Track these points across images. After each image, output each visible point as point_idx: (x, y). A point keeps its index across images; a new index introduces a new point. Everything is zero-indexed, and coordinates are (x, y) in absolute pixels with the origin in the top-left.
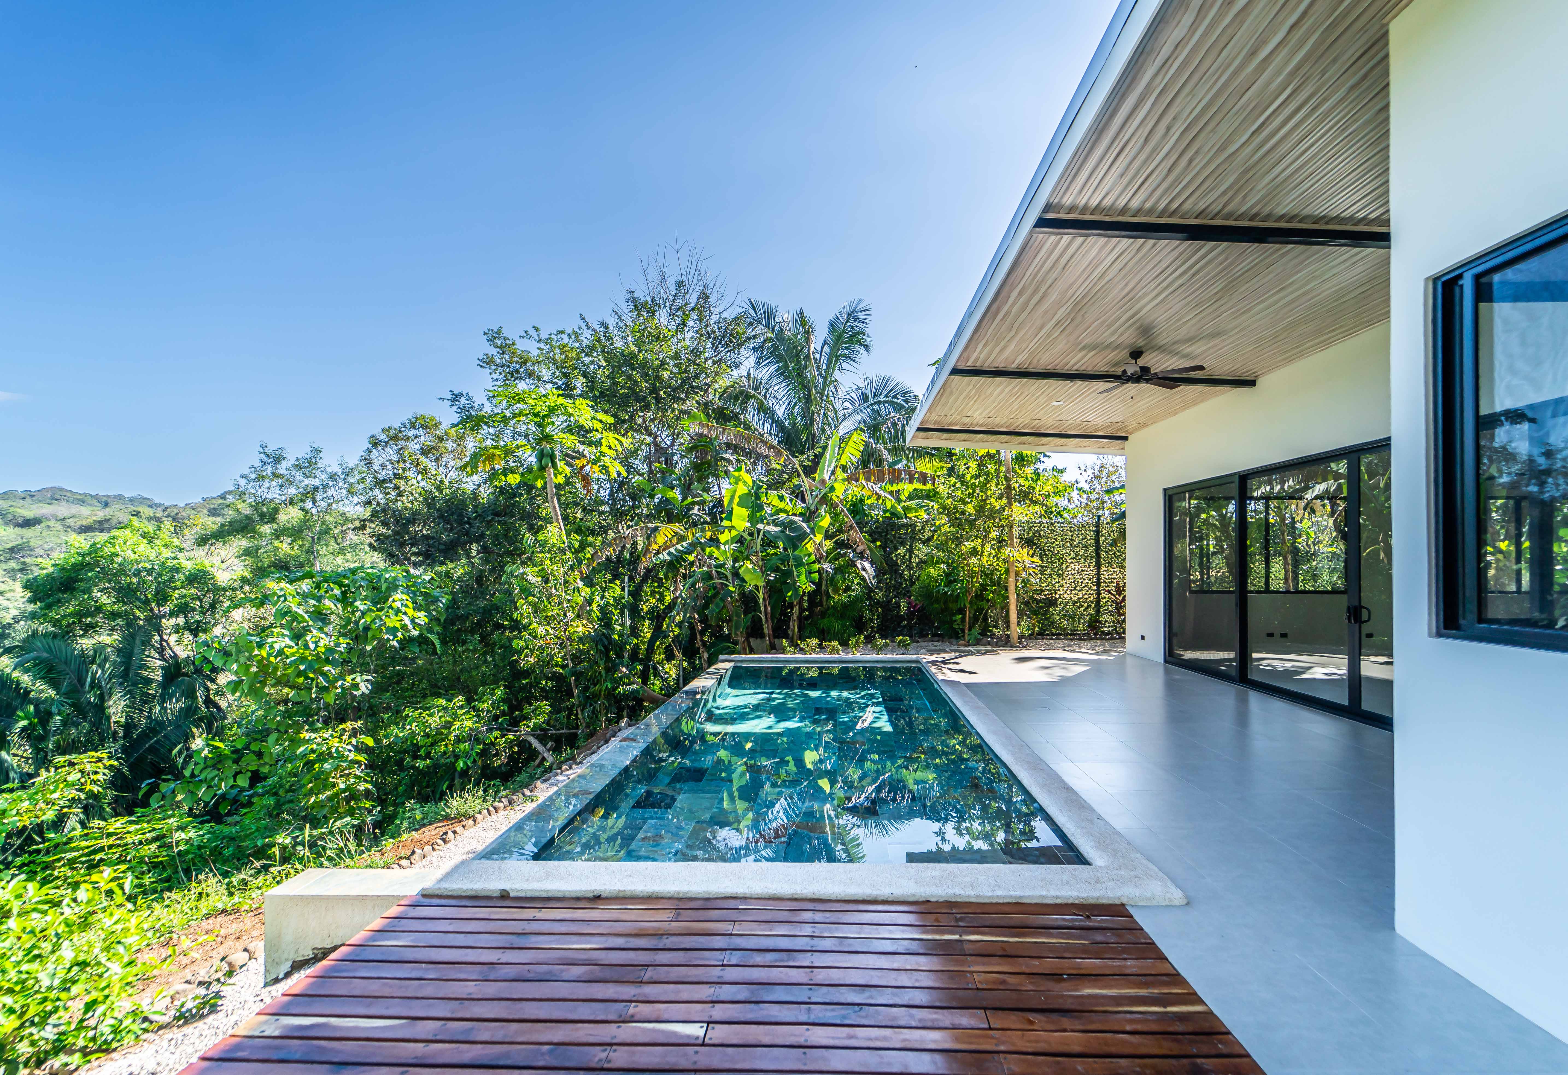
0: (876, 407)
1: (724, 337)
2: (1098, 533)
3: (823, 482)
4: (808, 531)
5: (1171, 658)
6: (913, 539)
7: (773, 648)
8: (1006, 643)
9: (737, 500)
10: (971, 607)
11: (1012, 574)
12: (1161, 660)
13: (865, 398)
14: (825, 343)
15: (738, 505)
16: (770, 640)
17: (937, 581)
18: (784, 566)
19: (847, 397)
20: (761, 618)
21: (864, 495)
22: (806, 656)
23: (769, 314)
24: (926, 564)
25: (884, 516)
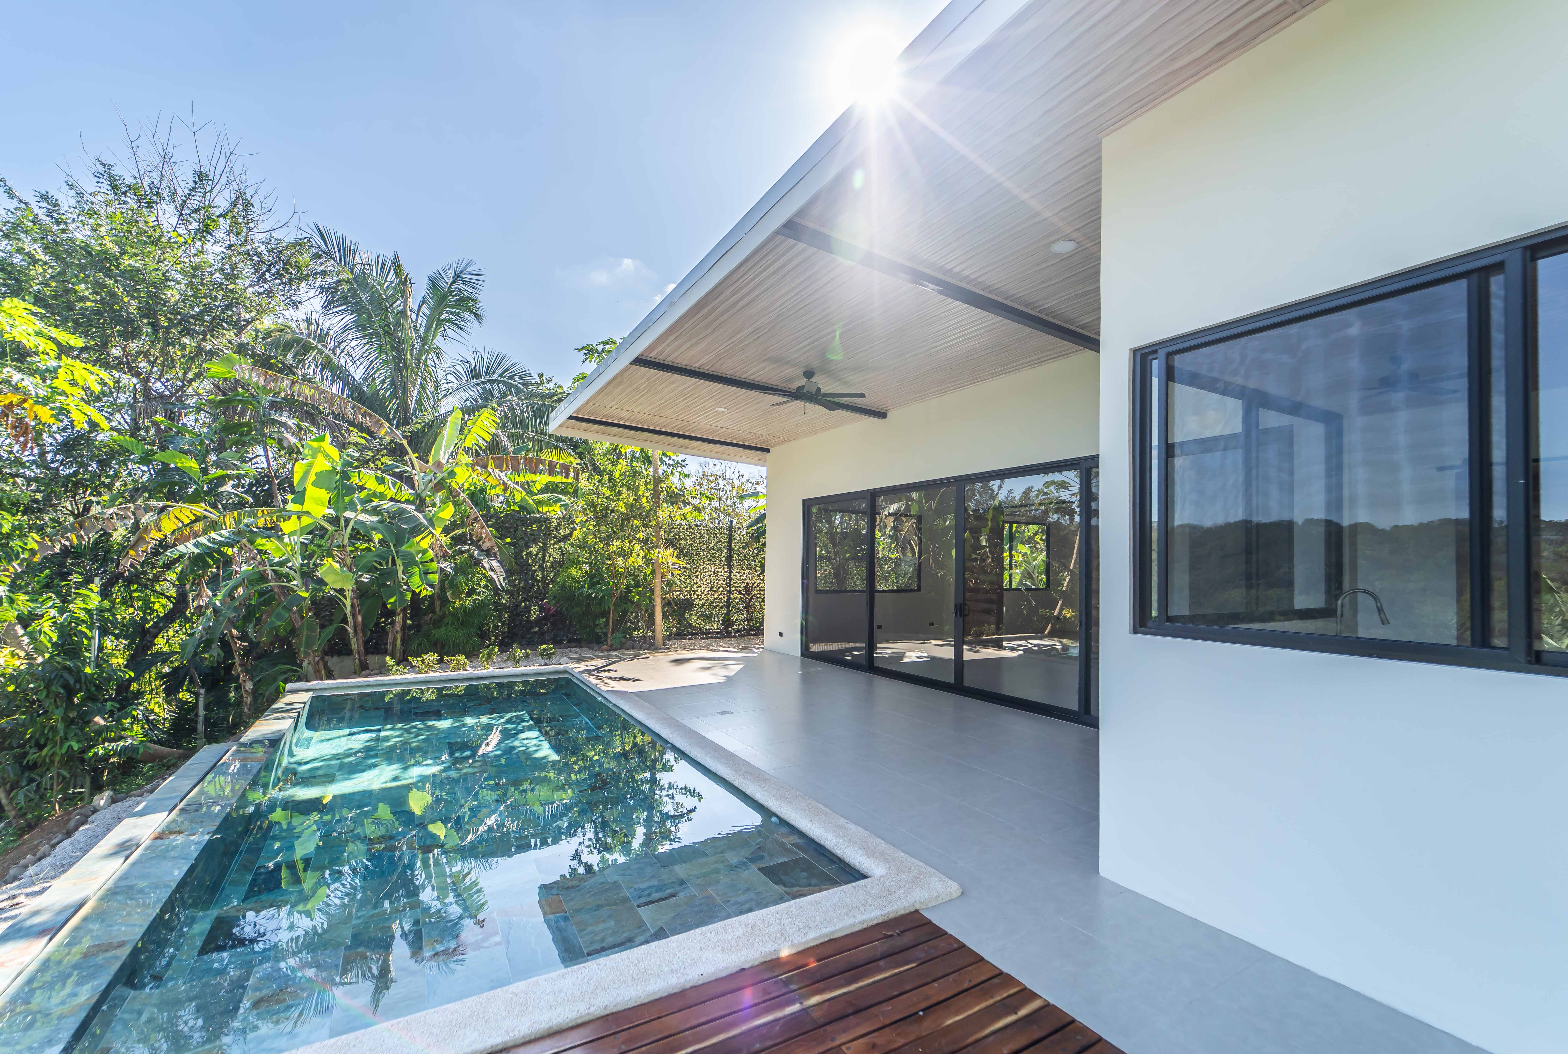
0: (488, 386)
1: (274, 264)
2: (730, 536)
3: (439, 465)
4: (426, 523)
5: (806, 653)
6: (548, 535)
7: (363, 669)
8: (649, 645)
9: (312, 477)
10: (615, 610)
11: (659, 576)
12: (799, 654)
13: (474, 374)
14: (424, 302)
15: (314, 484)
16: (363, 658)
17: (579, 583)
18: (381, 564)
19: (452, 369)
20: (347, 630)
21: (487, 484)
22: (418, 676)
23: (344, 249)
24: (561, 564)
25: (512, 508)
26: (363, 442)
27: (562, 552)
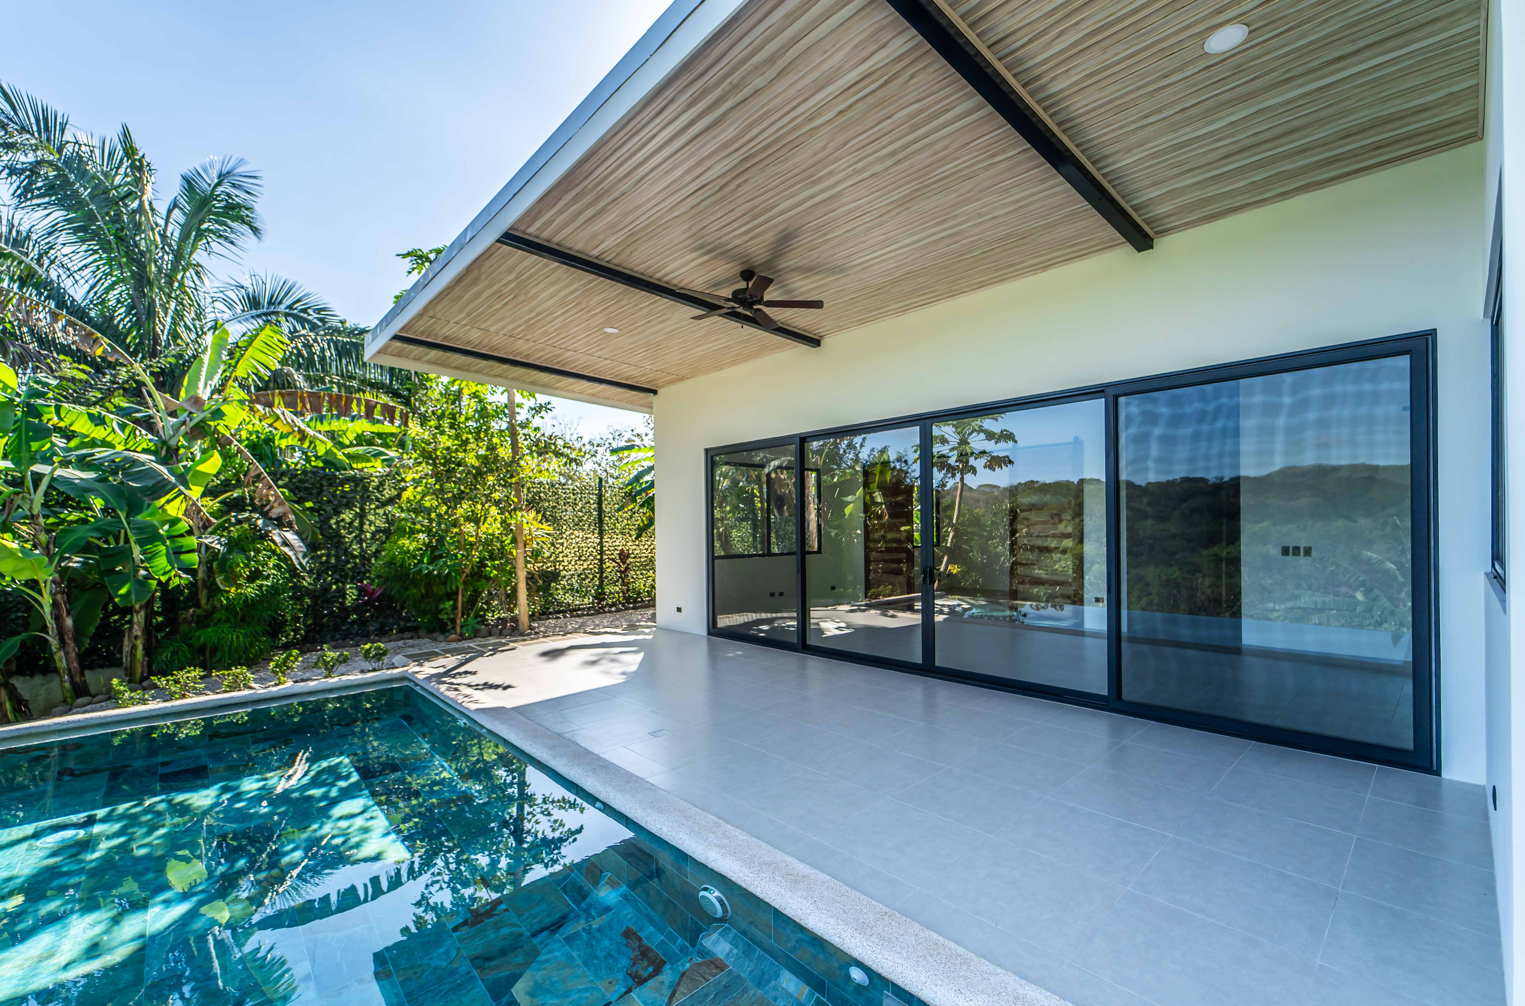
2: (600, 497)
3: (197, 401)
4: (173, 479)
5: (713, 630)
6: (366, 498)
8: (510, 630)
10: (465, 590)
11: (521, 545)
12: (705, 633)
13: (253, 302)
14: (175, 205)
16: (78, 679)
17: (414, 557)
18: (107, 542)
19: (221, 295)
20: (47, 640)
21: (275, 432)
22: (168, 704)
23: (46, 120)
24: (387, 532)
25: (313, 464)
26: (84, 377)
27: (387, 519)
